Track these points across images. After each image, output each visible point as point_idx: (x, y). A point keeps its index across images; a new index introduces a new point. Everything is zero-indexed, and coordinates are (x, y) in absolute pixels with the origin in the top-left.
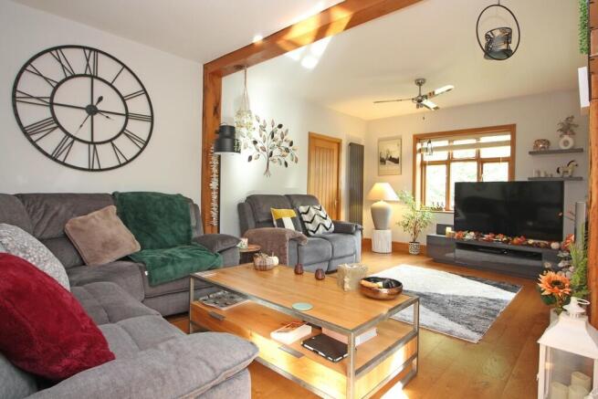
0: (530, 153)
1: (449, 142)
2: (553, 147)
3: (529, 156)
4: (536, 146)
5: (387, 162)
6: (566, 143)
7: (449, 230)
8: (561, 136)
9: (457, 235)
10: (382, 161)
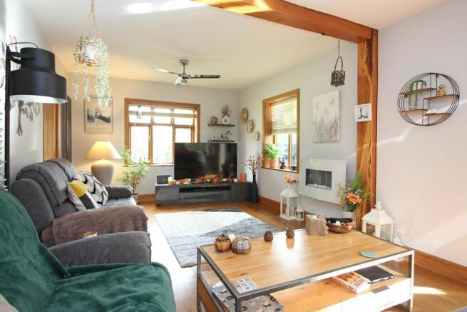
0: (209, 125)
1: (152, 109)
2: (219, 123)
3: (207, 126)
4: (212, 122)
5: (96, 120)
6: (226, 121)
7: (171, 179)
8: (223, 116)
9: (178, 183)
10: (90, 118)
